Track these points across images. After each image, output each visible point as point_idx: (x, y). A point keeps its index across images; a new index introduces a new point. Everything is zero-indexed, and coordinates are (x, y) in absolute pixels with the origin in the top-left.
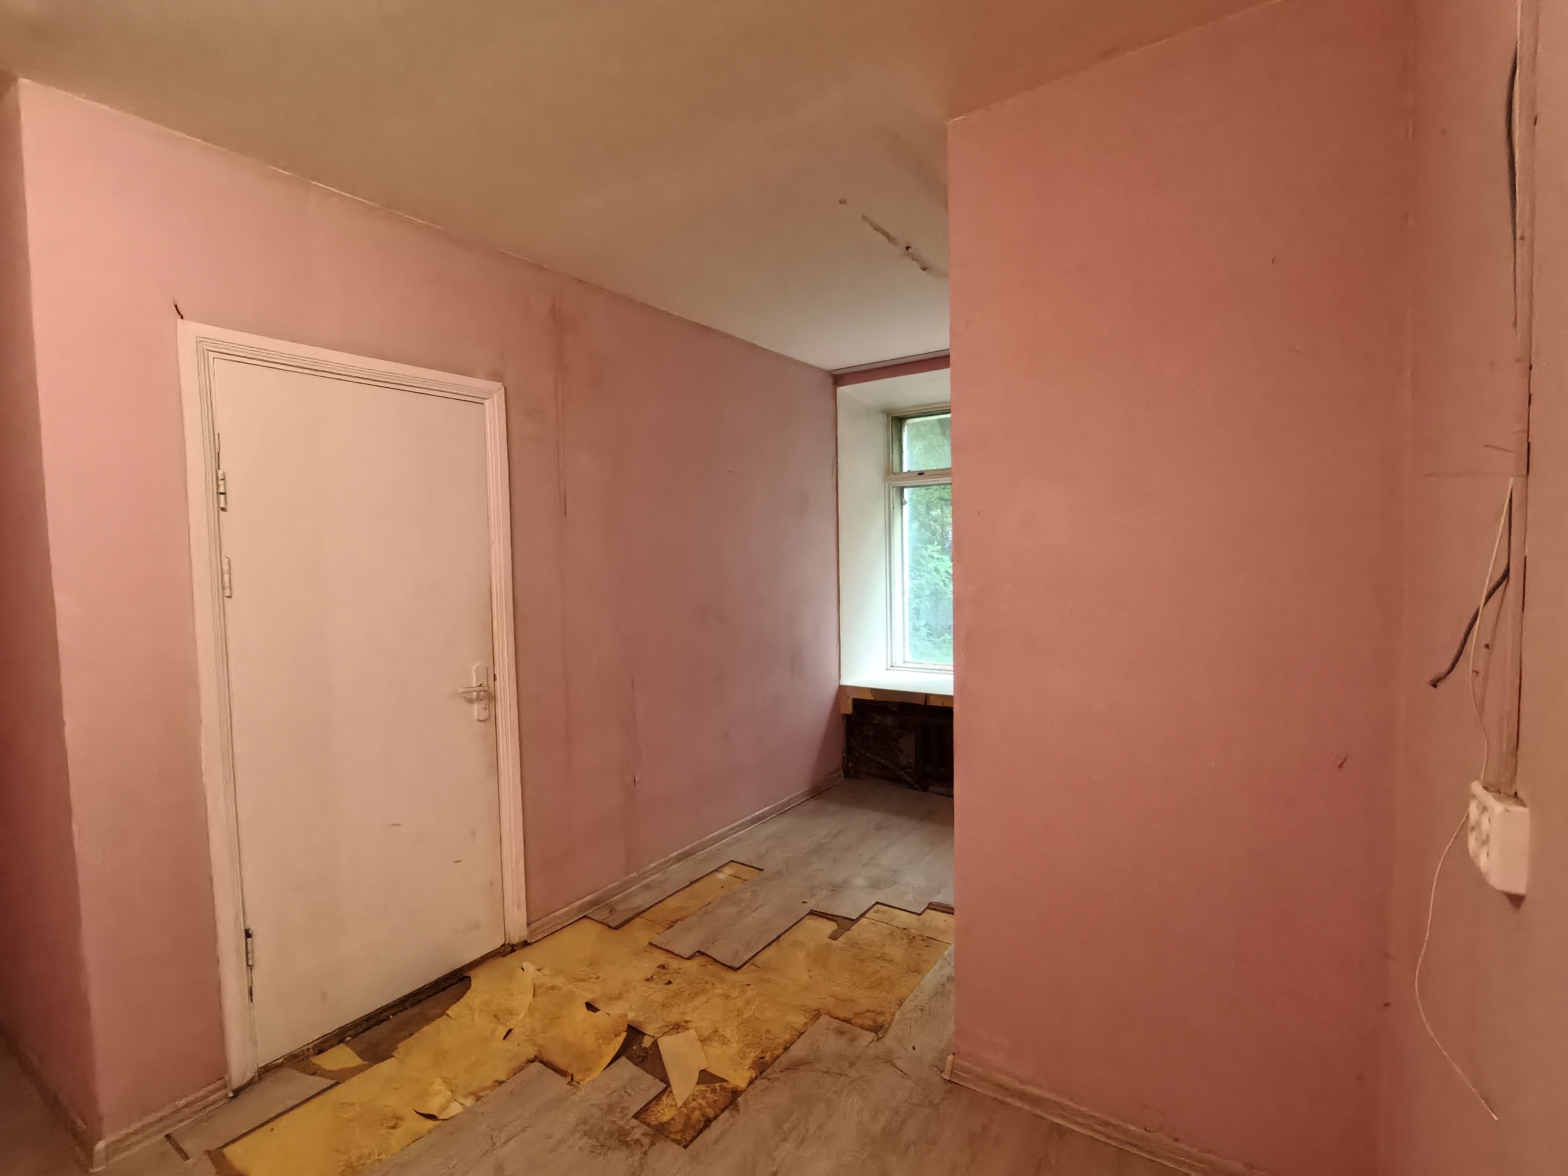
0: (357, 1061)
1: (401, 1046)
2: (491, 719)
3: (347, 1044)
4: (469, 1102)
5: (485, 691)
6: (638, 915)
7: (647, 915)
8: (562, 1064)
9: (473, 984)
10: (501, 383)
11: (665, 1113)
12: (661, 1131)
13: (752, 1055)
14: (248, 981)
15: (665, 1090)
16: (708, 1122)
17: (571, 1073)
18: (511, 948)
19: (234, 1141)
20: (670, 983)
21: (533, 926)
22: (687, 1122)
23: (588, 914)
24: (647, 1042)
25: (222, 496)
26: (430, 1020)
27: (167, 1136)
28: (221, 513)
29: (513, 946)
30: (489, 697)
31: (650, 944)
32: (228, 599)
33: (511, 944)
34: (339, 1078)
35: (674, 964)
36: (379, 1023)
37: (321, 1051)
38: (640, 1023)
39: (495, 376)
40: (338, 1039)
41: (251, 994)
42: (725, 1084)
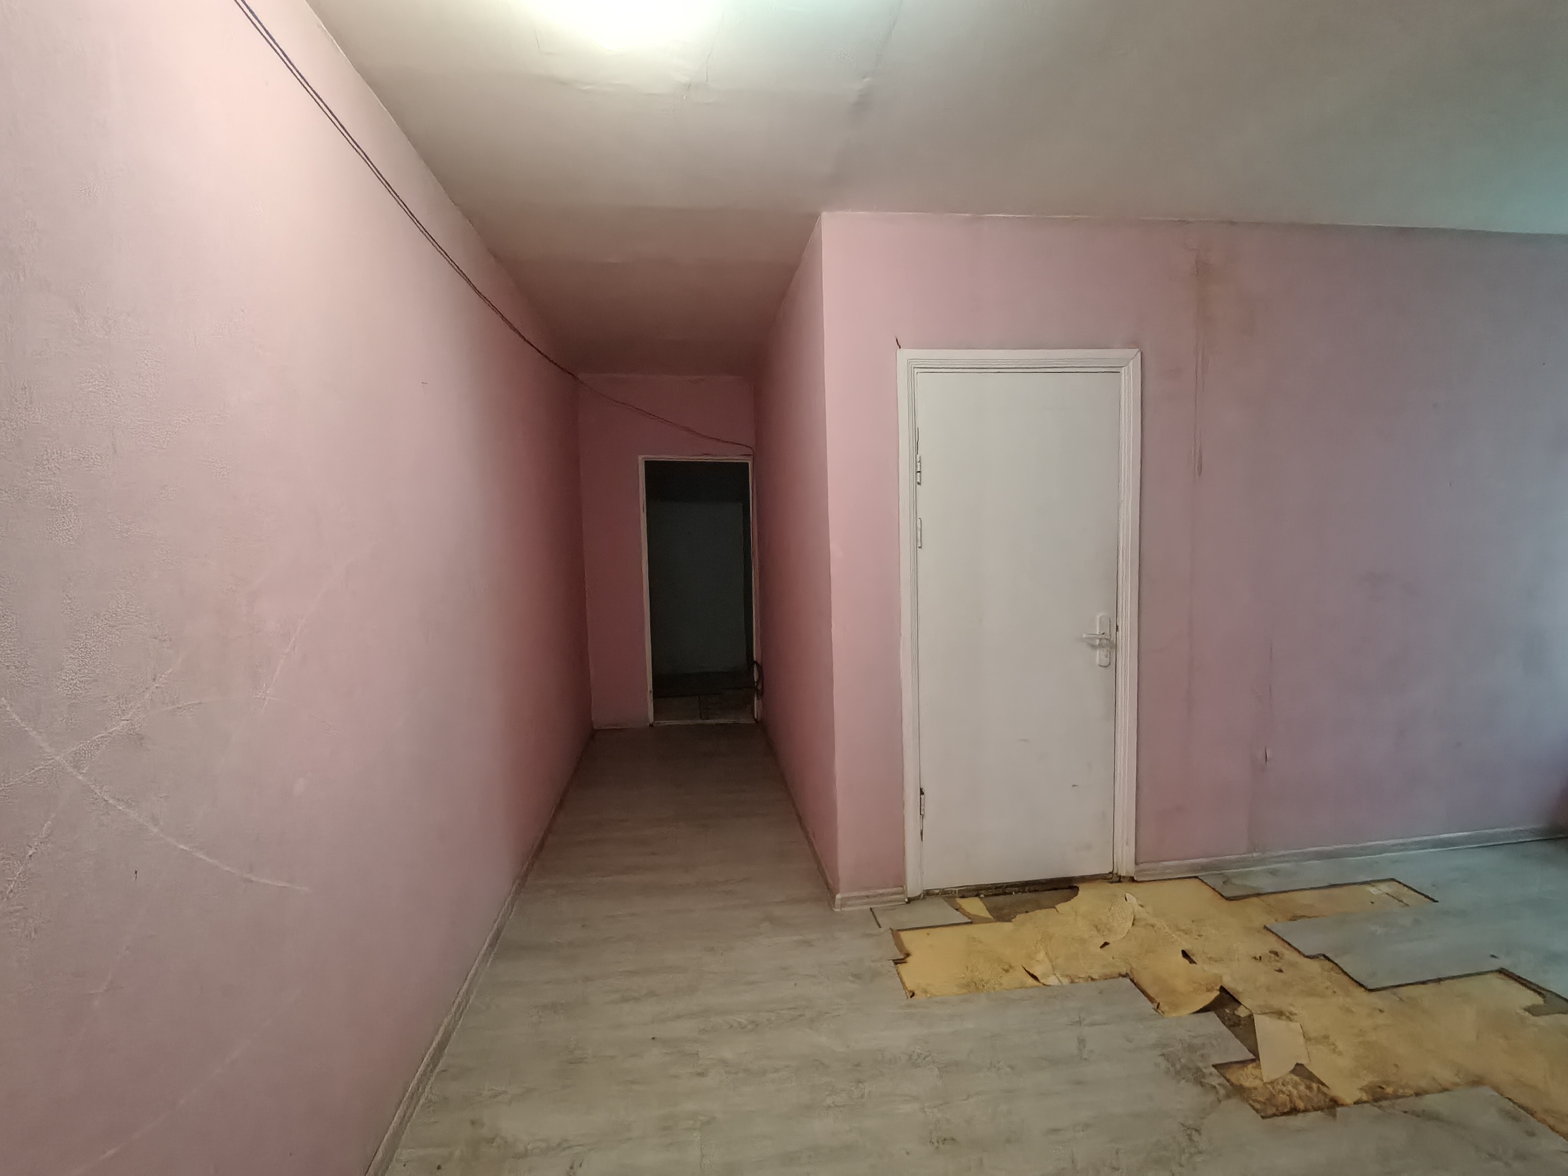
0: (985, 914)
1: (1020, 917)
2: (1111, 666)
3: (981, 899)
4: (1066, 981)
5: (1107, 639)
6: (1258, 895)
7: (1264, 898)
8: (1151, 992)
9: (1080, 892)
10: (1138, 350)
11: (1247, 1078)
12: (1239, 1091)
13: (1368, 1079)
14: (920, 826)
15: (1253, 1061)
16: (1294, 1111)
17: (1158, 1002)
18: (1118, 879)
19: (906, 930)
20: (1280, 971)
21: (1142, 866)
22: (1271, 1100)
23: (1201, 876)
24: (1242, 1012)
25: (919, 474)
26: (1040, 907)
27: (871, 909)
28: (918, 486)
29: (1120, 877)
30: (1112, 646)
31: (1265, 927)
32: (920, 549)
33: (1119, 874)
34: (973, 921)
35: (1289, 955)
36: (1005, 894)
37: (963, 897)
38: (1239, 992)
39: (1133, 343)
40: (975, 893)
41: (922, 834)
42: (1324, 1089)
